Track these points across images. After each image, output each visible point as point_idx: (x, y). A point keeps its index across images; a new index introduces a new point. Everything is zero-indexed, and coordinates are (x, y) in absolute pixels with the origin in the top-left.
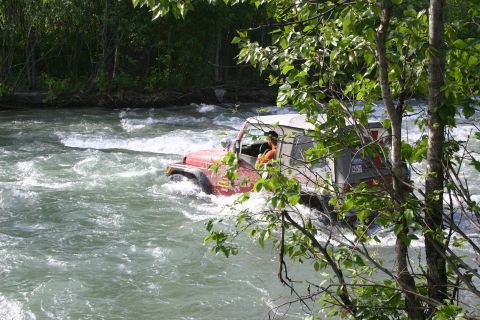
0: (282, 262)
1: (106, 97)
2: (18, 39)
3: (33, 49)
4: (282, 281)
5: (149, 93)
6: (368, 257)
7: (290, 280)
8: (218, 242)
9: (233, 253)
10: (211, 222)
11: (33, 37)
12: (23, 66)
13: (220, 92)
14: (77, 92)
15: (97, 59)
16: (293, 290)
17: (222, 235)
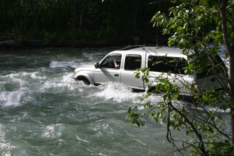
0: (169, 130)
2: (30, 11)
3: (38, 17)
4: (169, 140)
6: (215, 127)
7: (173, 140)
8: (135, 119)
9: (142, 125)
10: (130, 108)
11: (37, 11)
12: (32, 26)
13: (136, 39)
14: (60, 39)
15: (71, 22)
16: (174, 145)
17: (136, 115)
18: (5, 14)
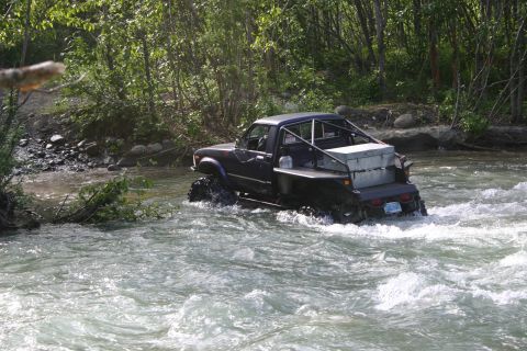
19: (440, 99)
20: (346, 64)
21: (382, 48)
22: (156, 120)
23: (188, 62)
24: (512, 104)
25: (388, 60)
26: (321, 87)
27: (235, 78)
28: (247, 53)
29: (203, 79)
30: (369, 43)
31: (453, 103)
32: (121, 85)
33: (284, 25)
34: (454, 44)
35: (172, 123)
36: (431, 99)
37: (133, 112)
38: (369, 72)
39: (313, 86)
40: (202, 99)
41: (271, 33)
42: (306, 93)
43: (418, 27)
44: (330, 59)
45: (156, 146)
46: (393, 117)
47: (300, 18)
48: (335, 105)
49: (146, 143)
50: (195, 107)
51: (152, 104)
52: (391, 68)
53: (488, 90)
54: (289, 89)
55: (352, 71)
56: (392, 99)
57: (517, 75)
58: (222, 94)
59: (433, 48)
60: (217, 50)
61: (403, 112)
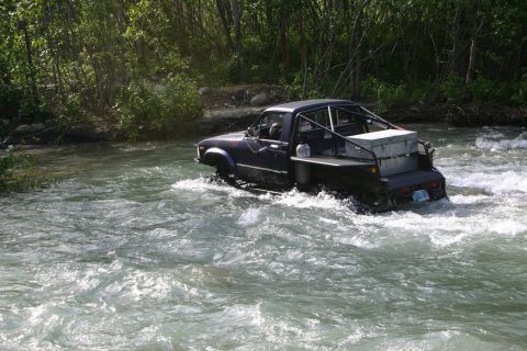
1: (455, 110)
2: (339, 31)
3: (359, 45)
5: (517, 105)
11: (359, 29)
12: (344, 67)
14: (416, 103)
15: (445, 57)
18: (279, 37)
19: (290, 81)
20: (208, 51)
21: (239, 36)
22: (38, 102)
23: (66, 50)
24: (351, 83)
25: (244, 46)
26: (187, 71)
27: (109, 63)
28: (120, 41)
29: (80, 66)
30: (228, 32)
31: (301, 83)
32: (6, 71)
33: (152, 16)
34: (301, 33)
35: (53, 105)
36: (282, 80)
37: (17, 95)
38: (228, 56)
39: (178, 70)
40: (80, 83)
41: (141, 24)
42: (173, 76)
43: (269, 17)
44: (194, 46)
45: (40, 126)
46: (250, 96)
47: (166, 10)
48: (199, 86)
49: (30, 123)
50: (74, 89)
51: (34, 88)
52: (248, 53)
53: (331, 72)
54: (158, 73)
55: (213, 57)
56: (249, 81)
57: (355, 58)
58: (98, 79)
59: (283, 35)
60: (92, 39)
61: (259, 92)
